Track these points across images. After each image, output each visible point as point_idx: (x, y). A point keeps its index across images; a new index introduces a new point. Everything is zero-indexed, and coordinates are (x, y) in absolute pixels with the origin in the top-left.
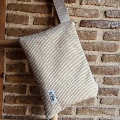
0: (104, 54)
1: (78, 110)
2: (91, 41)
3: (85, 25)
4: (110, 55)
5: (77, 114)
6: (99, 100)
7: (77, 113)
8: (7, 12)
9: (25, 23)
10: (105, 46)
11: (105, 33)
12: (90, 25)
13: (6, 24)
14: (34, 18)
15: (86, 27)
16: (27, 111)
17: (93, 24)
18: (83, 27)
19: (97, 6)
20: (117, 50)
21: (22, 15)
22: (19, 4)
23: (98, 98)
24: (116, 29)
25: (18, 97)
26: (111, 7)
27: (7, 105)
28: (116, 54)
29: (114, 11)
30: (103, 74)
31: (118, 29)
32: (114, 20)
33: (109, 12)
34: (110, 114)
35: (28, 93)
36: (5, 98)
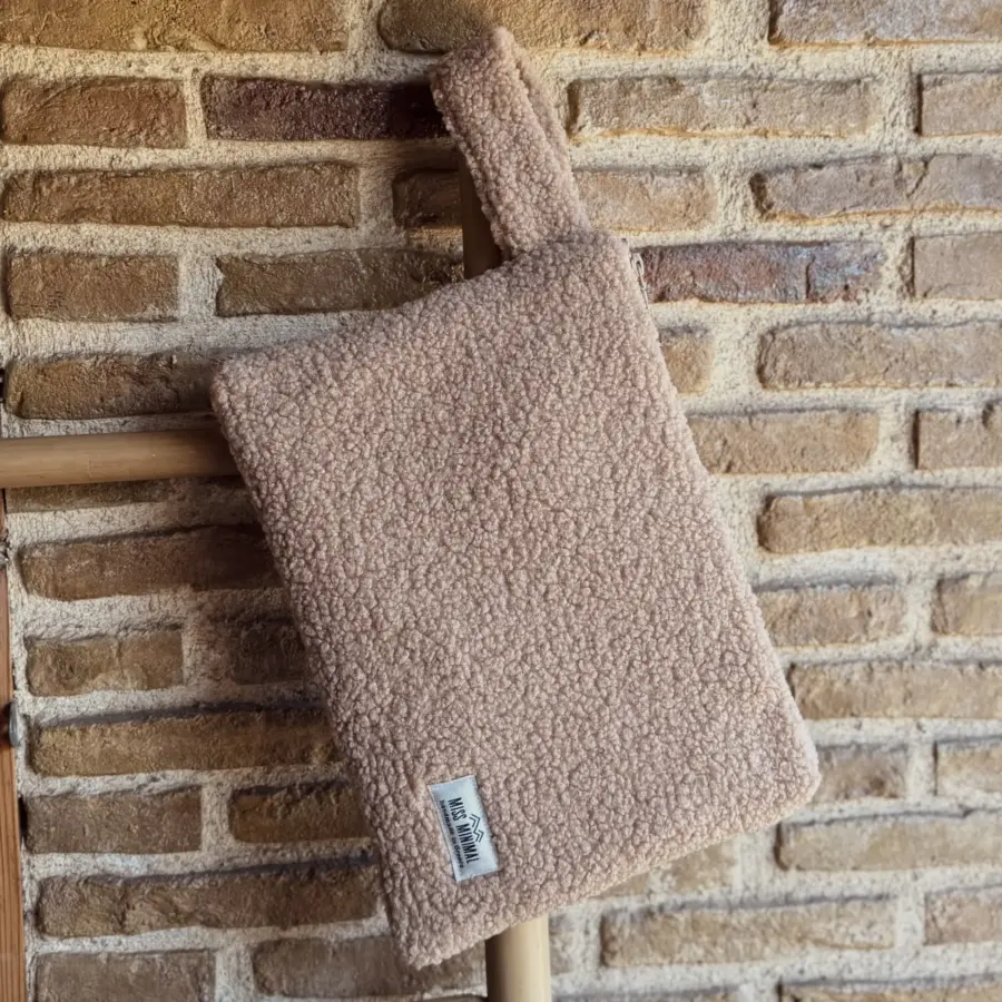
1: (614, 931)
6: (765, 842)
7: (607, 956)
9: (152, 310)
10: (773, 433)
11: (772, 332)
12: (650, 289)
17: (673, 274)
19: (695, 143)
20: (868, 453)
24: (846, 299)
25: (143, 878)
26: (804, 142)
27: (56, 946)
30: (778, 644)
32: (827, 230)
33: (787, 182)
34: (859, 938)
36: (39, 900)
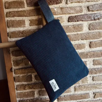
0: (91, 41)
1: (76, 88)
2: (79, 33)
4: (96, 41)
5: (75, 91)
8: (6, 19)
9: (23, 26)
10: (91, 35)
11: (90, 24)
12: (76, 20)
13: (7, 29)
14: (29, 20)
15: (73, 22)
16: (36, 94)
17: (79, 18)
18: (71, 22)
19: (81, 3)
20: (101, 37)
21: (19, 20)
22: (15, 11)
23: (90, 77)
24: (98, 20)
25: (27, 85)
26: (93, 2)
27: (19, 91)
28: (101, 40)
29: (95, 5)
30: (92, 58)
31: (100, 19)
32: (96, 12)
33: (91, 7)
35: (34, 80)
36: (17, 87)
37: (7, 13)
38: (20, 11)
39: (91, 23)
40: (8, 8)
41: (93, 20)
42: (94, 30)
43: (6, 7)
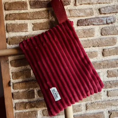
0: (104, 48)
1: (88, 106)
2: (90, 38)
3: (82, 25)
4: (110, 48)
5: (86, 110)
6: (106, 93)
8: (6, 22)
9: (25, 30)
10: (104, 41)
11: (102, 28)
12: (86, 24)
14: (33, 24)
15: (83, 26)
17: (89, 22)
18: (80, 26)
19: (91, 5)
20: (116, 43)
21: (20, 23)
22: (17, 13)
24: (111, 24)
25: (28, 102)
26: (105, 4)
28: (115, 47)
29: (107, 7)
30: (106, 68)
31: (113, 23)
32: (108, 15)
33: (103, 9)
36: (15, 106)
37: (6, 16)
38: (22, 13)
39: (104, 27)
40: (8, 10)
41: (106, 23)
42: (107, 35)
43: (6, 9)
